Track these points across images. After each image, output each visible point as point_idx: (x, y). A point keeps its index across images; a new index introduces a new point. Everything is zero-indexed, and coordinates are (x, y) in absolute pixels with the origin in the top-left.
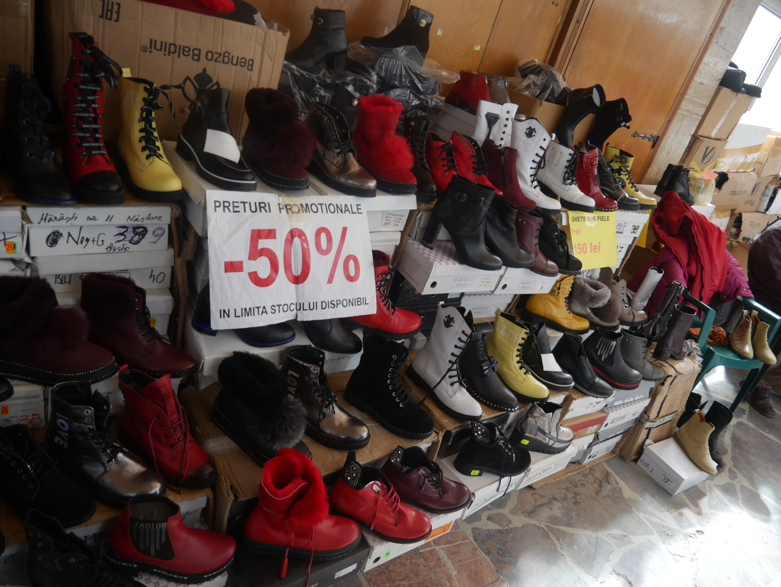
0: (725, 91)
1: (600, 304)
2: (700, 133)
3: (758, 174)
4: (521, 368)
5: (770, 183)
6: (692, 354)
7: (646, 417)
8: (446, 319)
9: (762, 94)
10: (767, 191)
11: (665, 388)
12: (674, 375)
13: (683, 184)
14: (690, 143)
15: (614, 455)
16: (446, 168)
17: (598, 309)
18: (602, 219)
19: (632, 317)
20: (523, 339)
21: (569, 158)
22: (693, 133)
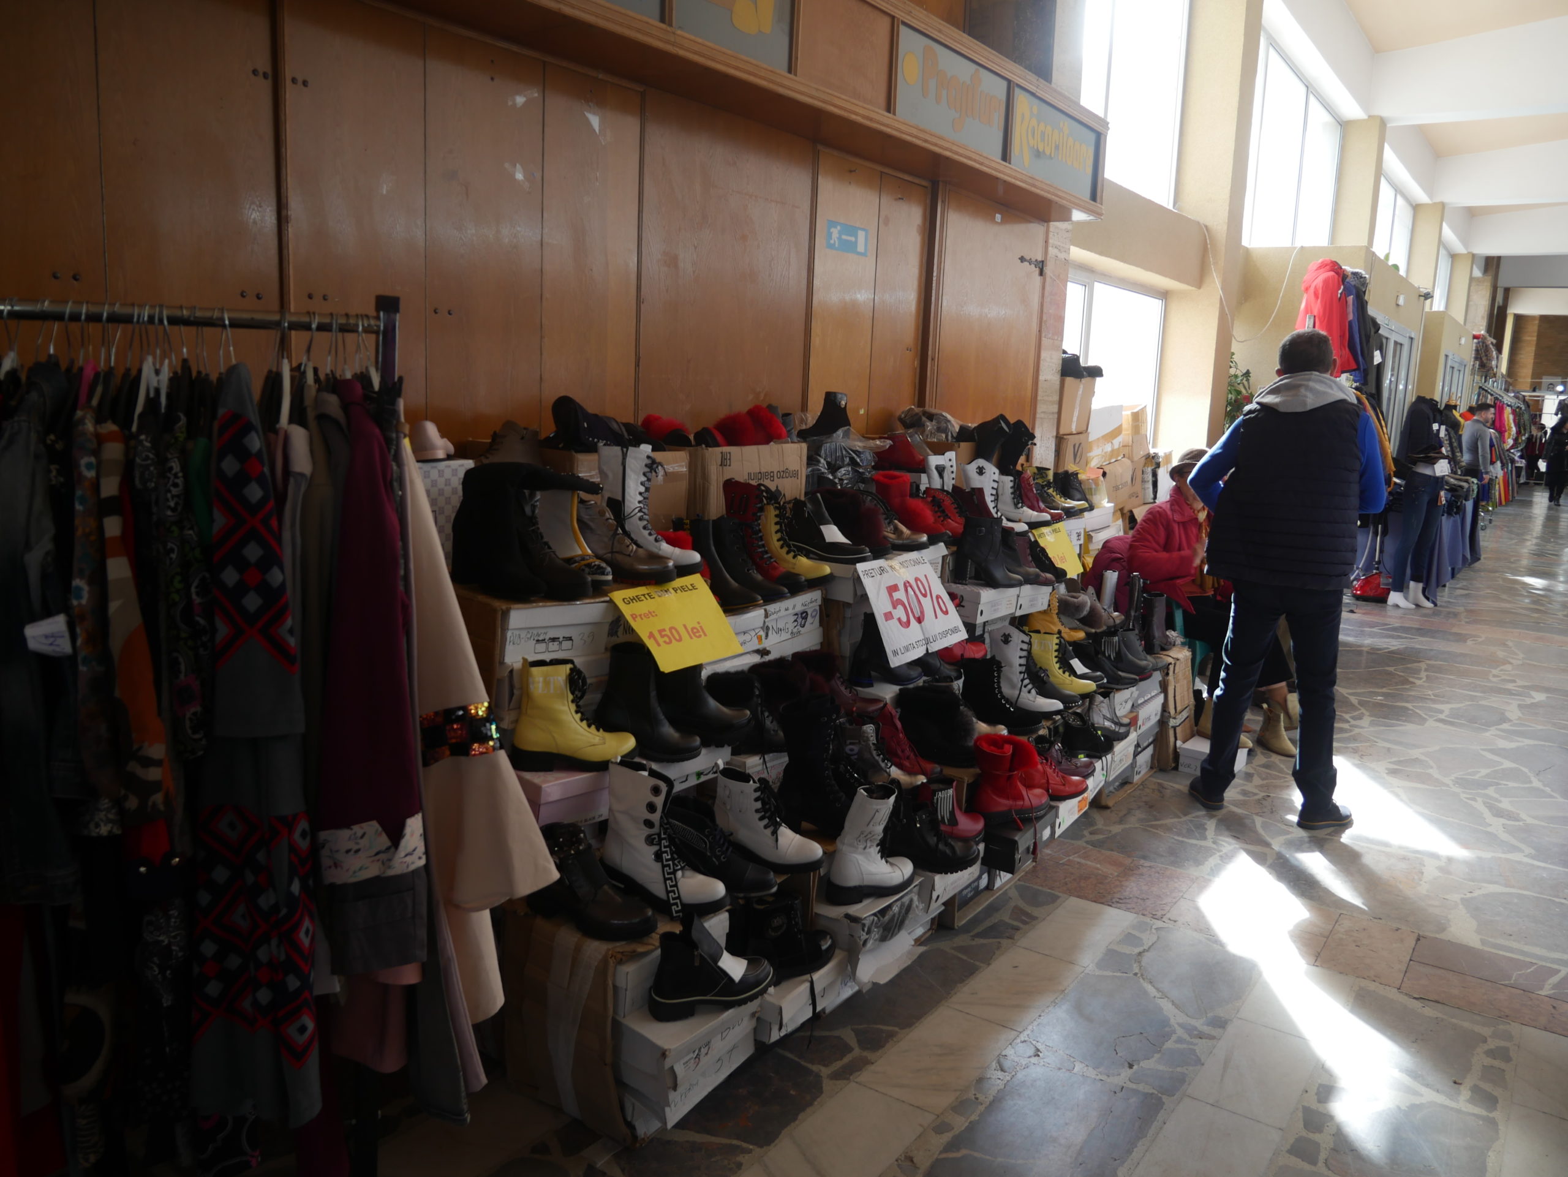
0: (1069, 380)
1: (1085, 613)
2: (1062, 432)
3: (1130, 458)
4: (1064, 673)
5: (1144, 466)
6: (1177, 643)
7: (1166, 714)
8: (1003, 638)
9: (1104, 373)
10: (1145, 476)
11: (1171, 677)
12: (1173, 662)
13: (1077, 490)
14: (1056, 445)
15: (1155, 770)
16: (942, 518)
17: (1084, 618)
18: (1055, 531)
19: (1112, 620)
20: (1057, 644)
21: (1011, 484)
22: (1055, 434)
